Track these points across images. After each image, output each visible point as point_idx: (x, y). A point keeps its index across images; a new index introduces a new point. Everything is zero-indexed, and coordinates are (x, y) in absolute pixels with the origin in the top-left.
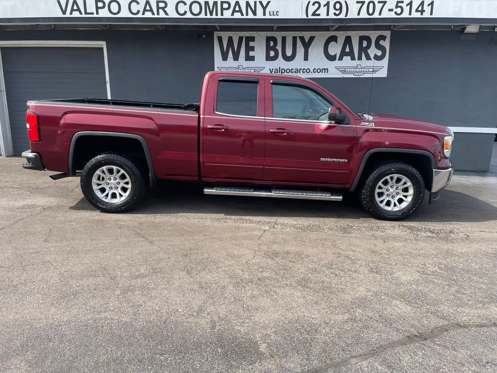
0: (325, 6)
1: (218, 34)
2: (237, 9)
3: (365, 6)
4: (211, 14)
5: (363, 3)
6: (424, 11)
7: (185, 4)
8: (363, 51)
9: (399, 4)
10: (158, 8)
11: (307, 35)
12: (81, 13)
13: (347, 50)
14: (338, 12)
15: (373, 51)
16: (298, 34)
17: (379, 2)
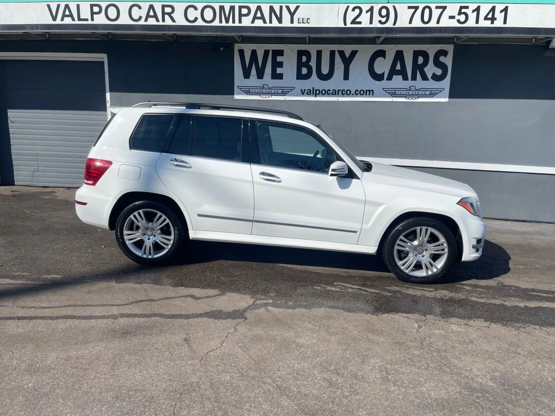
0: (367, 12)
1: (240, 47)
2: (259, 15)
3: (419, 12)
4: (227, 21)
5: (417, 8)
6: (496, 19)
7: (196, 9)
8: (419, 69)
9: (463, 10)
10: (164, 13)
11: (348, 49)
12: (73, 19)
13: (398, 67)
14: (384, 20)
15: (431, 69)
16: (336, 47)
17: (437, 7)
